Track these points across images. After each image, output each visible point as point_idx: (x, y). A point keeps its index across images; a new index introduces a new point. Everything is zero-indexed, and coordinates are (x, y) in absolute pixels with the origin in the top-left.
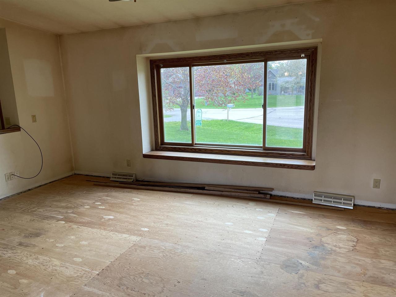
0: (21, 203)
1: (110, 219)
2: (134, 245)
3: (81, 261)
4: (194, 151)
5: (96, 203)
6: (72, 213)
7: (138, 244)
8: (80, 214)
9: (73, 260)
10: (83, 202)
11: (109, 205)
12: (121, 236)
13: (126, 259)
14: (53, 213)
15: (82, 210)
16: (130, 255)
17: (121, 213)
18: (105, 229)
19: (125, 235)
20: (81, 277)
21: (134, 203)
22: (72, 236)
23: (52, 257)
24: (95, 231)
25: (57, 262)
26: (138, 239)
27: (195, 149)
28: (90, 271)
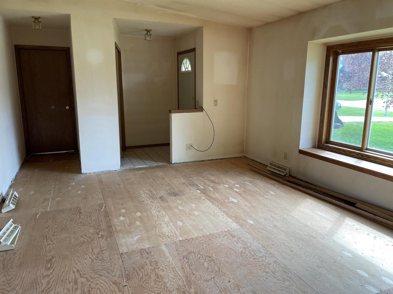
0: (189, 169)
1: (232, 202)
2: (228, 231)
3: (180, 226)
4: (361, 156)
5: (236, 185)
6: (212, 187)
7: (232, 232)
8: (216, 190)
9: (176, 223)
10: (228, 181)
11: (243, 190)
12: (226, 219)
13: (210, 240)
14: (200, 182)
15: (221, 187)
16: (217, 237)
17: (246, 200)
18: (220, 209)
19: (229, 220)
20: (169, 237)
21: (266, 195)
22: (194, 205)
23: (168, 215)
24: (212, 207)
25: (167, 219)
26: (236, 228)
27: (363, 155)
28: (179, 235)
